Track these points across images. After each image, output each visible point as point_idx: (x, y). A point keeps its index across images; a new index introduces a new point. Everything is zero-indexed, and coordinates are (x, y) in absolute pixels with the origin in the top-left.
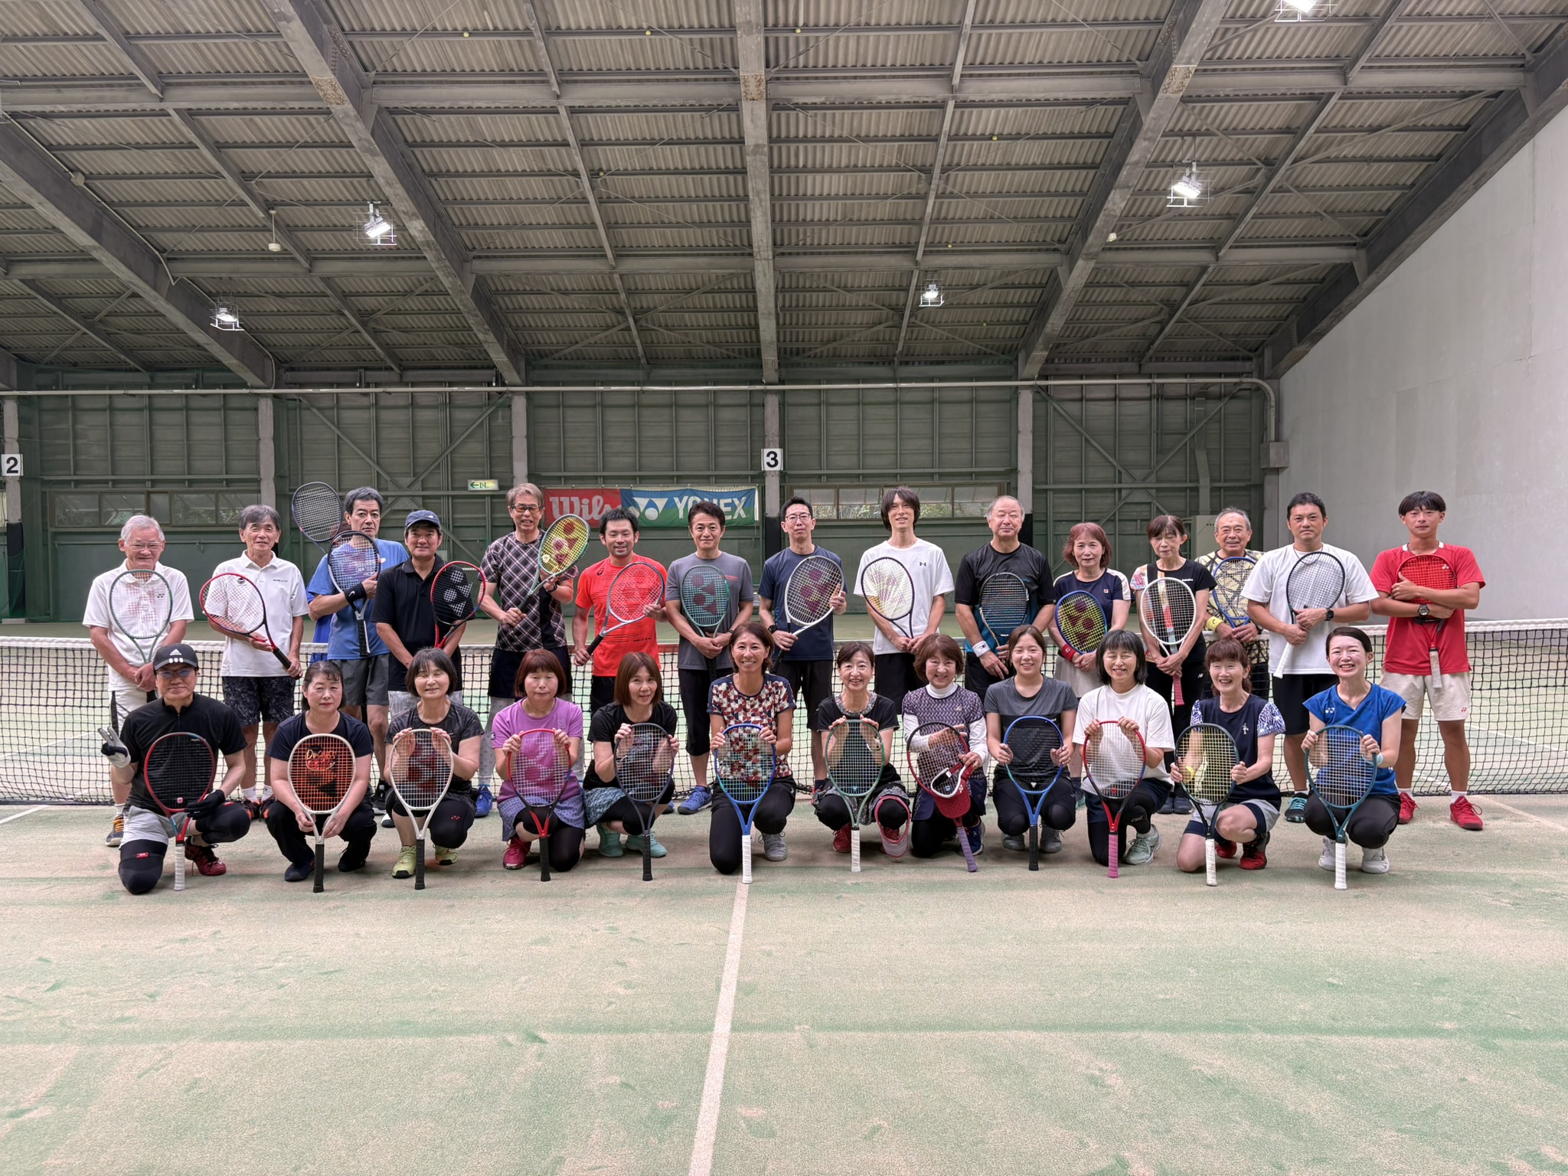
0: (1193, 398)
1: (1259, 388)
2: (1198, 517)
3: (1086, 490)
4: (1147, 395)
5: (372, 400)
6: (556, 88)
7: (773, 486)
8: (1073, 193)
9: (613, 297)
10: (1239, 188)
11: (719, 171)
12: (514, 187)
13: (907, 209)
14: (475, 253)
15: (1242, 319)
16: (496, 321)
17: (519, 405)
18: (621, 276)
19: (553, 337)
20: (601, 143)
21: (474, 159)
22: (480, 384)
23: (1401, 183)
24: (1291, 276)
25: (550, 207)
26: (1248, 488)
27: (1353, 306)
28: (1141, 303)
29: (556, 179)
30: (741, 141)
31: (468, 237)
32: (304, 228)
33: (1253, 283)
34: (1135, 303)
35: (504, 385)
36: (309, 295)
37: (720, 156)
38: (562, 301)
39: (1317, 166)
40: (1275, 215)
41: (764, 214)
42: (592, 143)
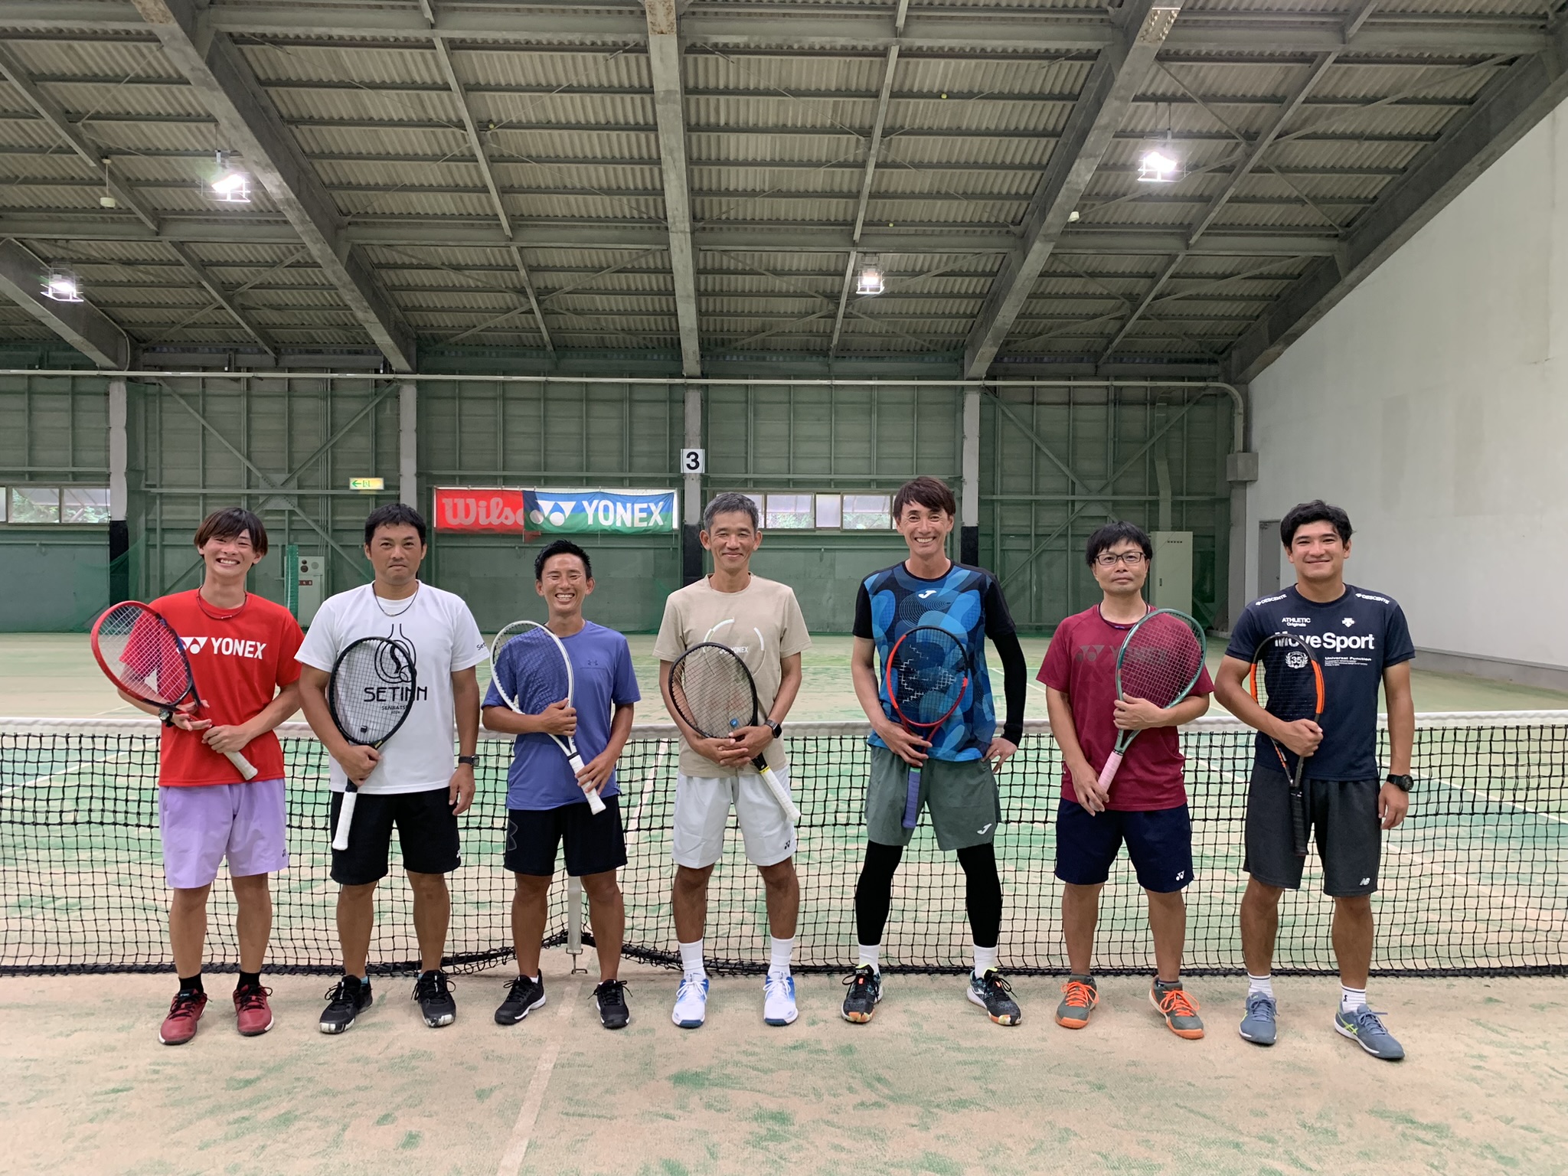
0: (1153, 404)
1: (1225, 394)
2: (1158, 533)
3: (1036, 501)
4: (1104, 399)
5: (243, 386)
6: (429, 15)
7: (693, 489)
8: (1031, 166)
9: (513, 274)
10: (1216, 166)
11: (627, 127)
12: (391, 139)
13: (843, 179)
14: (349, 218)
15: (1209, 318)
16: (379, 299)
17: (409, 395)
18: (521, 249)
19: (447, 319)
20: (488, 88)
21: (339, 103)
22: (366, 371)
23: (1392, 166)
24: (1265, 270)
25: (434, 165)
26: (1213, 503)
27: (1332, 304)
28: (1101, 297)
29: (439, 131)
30: (651, 90)
31: (342, 198)
32: (148, 183)
33: (1224, 276)
34: (1094, 296)
35: (392, 372)
36: (161, 263)
37: (628, 108)
38: (456, 278)
39: (1301, 142)
40: (1252, 199)
41: (679, 177)
42: (478, 87)
